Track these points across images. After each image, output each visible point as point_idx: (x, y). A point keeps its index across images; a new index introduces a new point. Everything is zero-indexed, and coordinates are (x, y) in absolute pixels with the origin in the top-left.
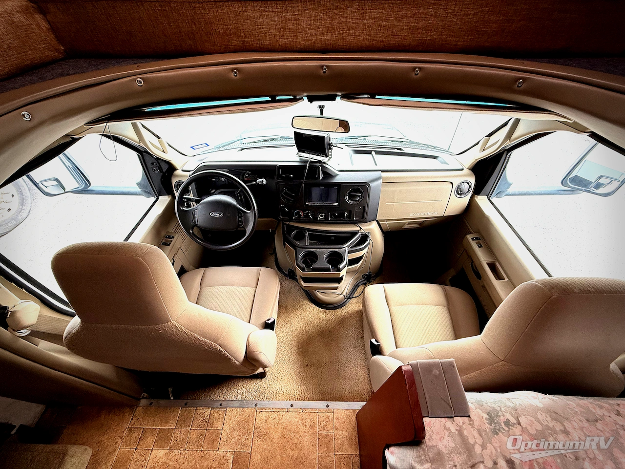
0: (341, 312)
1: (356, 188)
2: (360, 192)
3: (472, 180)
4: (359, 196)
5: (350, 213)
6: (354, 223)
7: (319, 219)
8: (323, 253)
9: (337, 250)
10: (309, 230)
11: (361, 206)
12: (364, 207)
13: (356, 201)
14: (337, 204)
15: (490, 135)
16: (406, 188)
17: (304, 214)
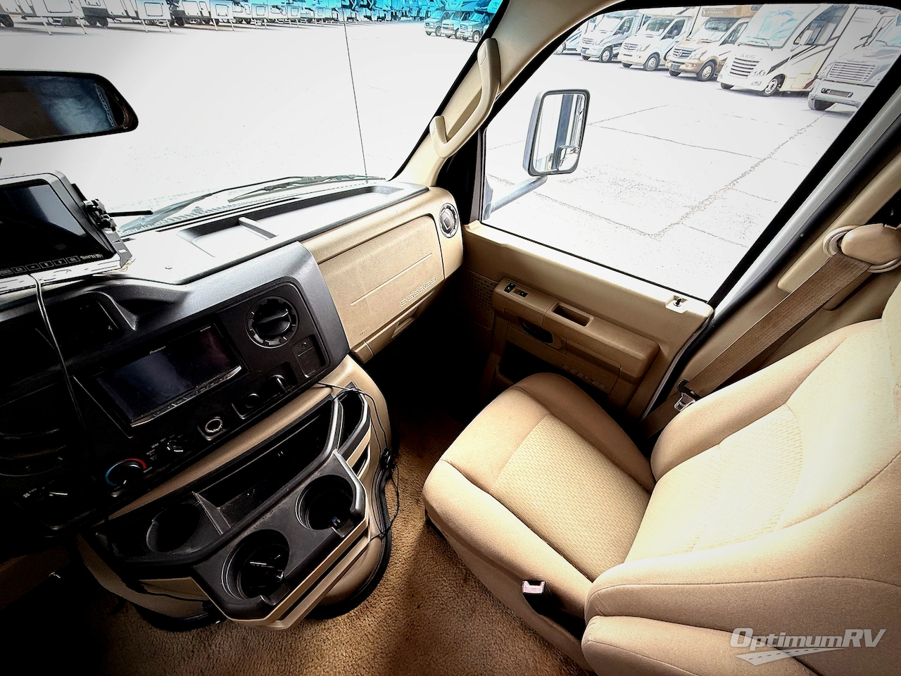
0: (395, 574)
1: (264, 302)
2: (282, 307)
3: (451, 200)
4: (286, 319)
5: (287, 370)
6: (310, 386)
7: (209, 439)
8: (286, 514)
9: (317, 475)
10: (198, 485)
11: (302, 340)
12: (313, 339)
13: (285, 334)
14: (239, 369)
15: (440, 112)
16: (369, 255)
17: (146, 459)
